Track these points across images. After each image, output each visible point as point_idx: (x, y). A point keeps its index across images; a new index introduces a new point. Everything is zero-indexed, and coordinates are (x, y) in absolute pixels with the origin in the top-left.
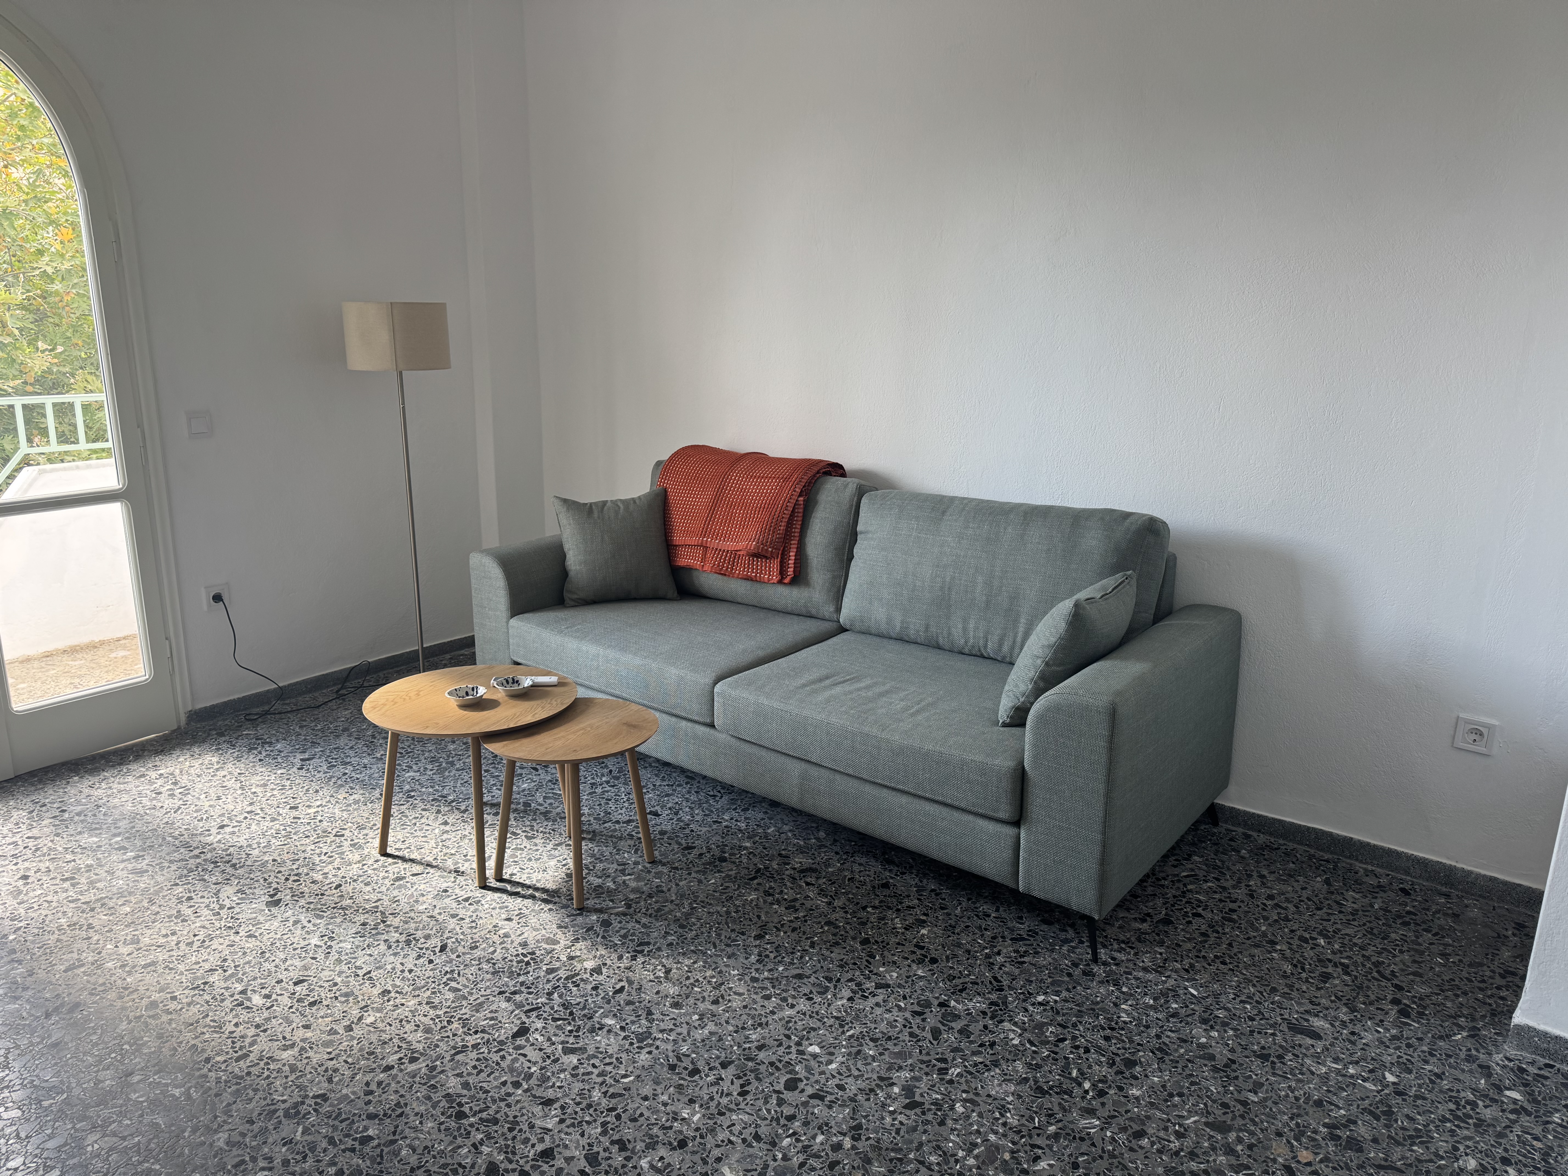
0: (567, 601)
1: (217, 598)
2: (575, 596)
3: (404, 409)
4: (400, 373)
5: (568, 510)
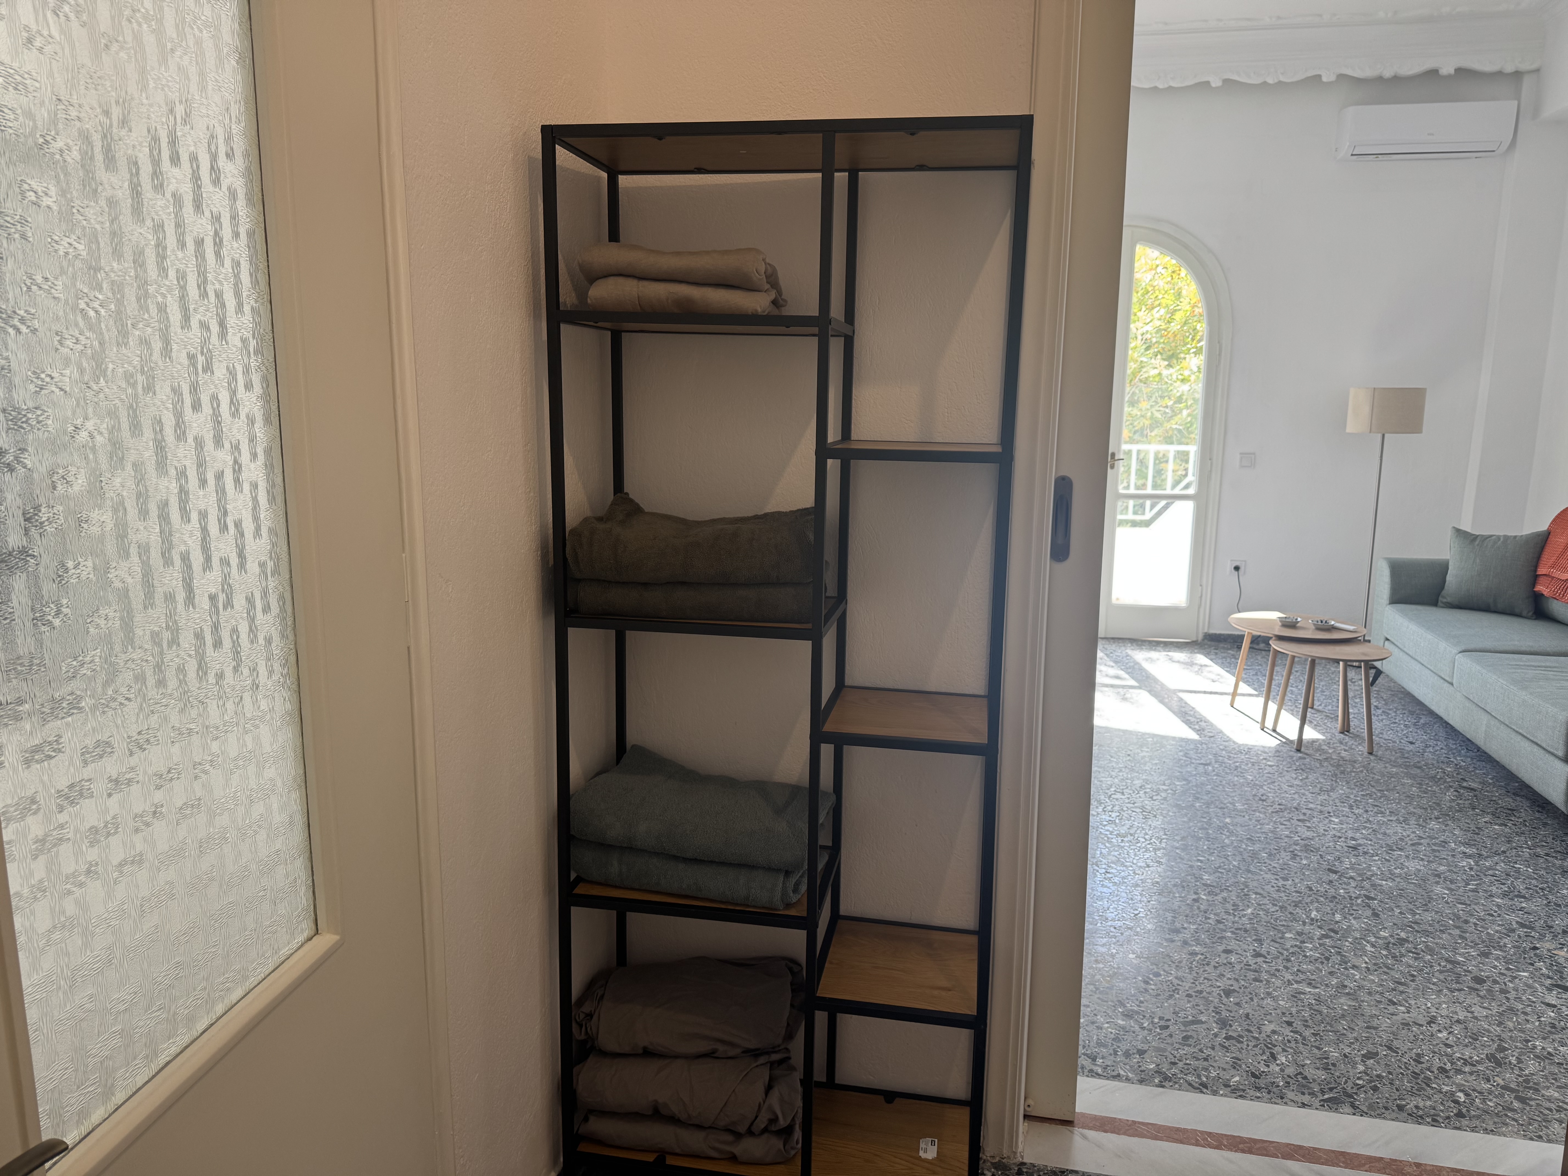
0: (1440, 603)
1: (1237, 568)
2: (1445, 600)
3: (1381, 460)
4: (1383, 435)
5: (1457, 536)
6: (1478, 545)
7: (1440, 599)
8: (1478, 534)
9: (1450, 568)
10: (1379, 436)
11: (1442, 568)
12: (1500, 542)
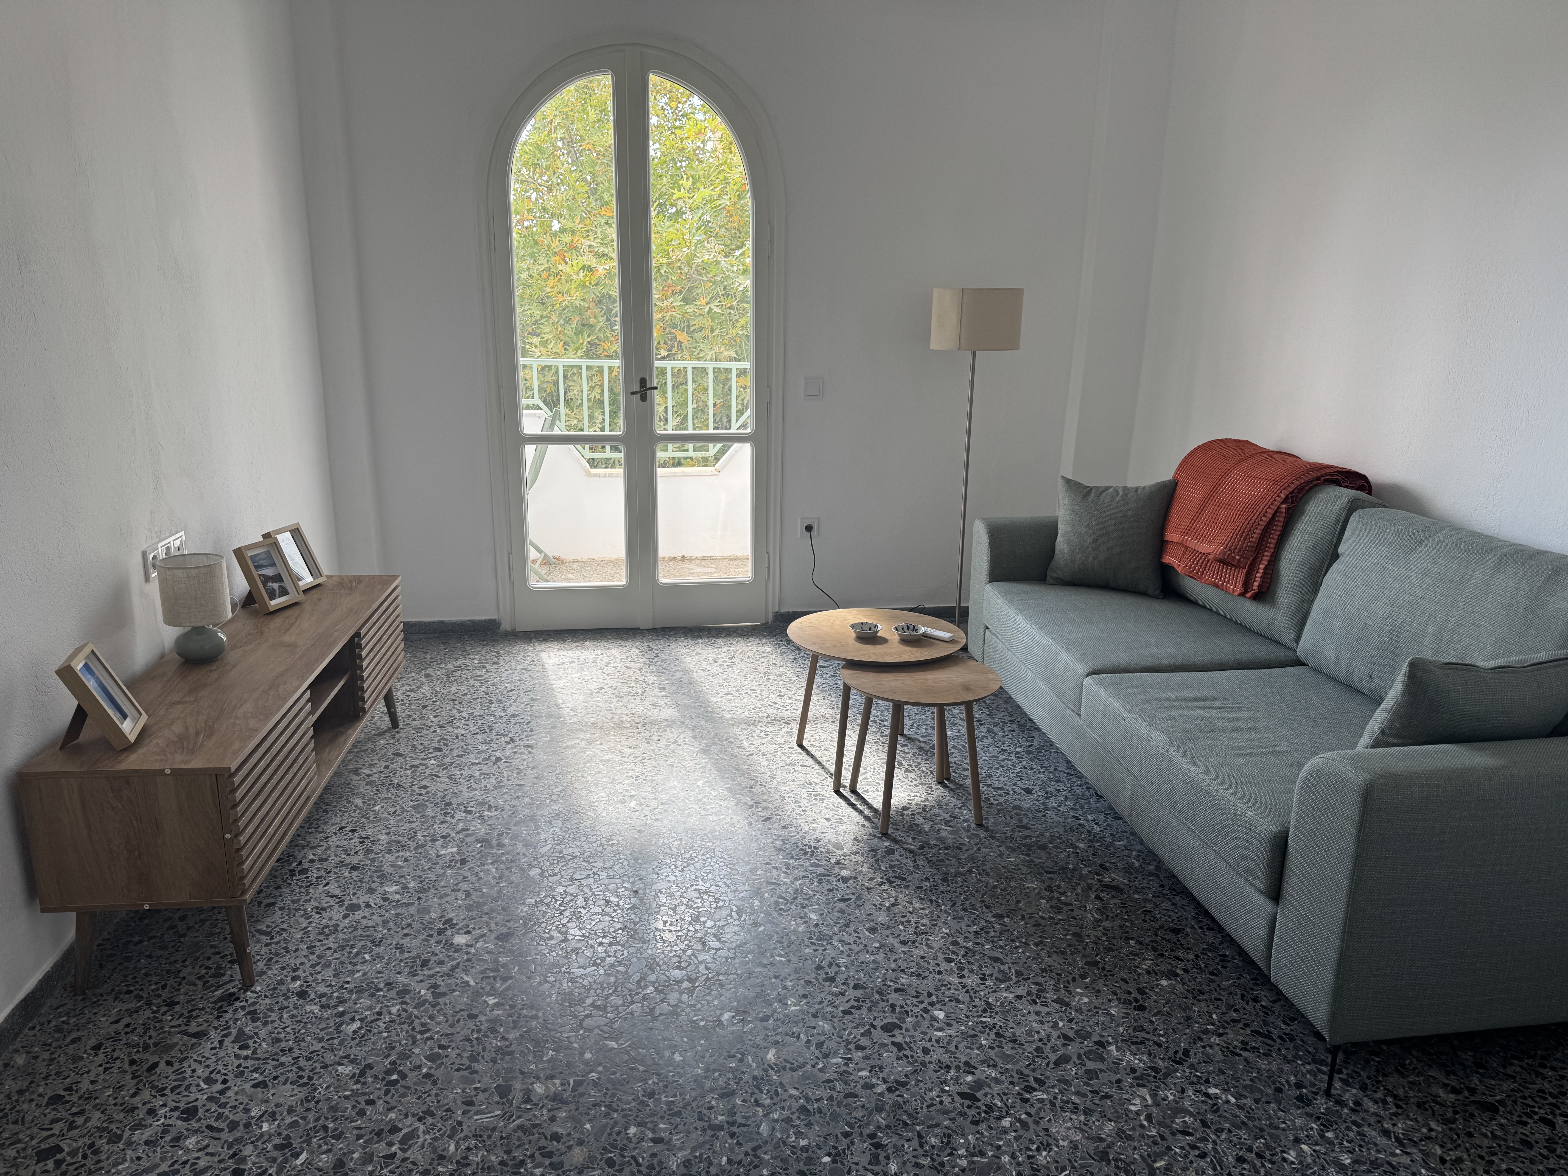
0: (1048, 578)
1: (809, 528)
2: (1055, 575)
3: (972, 385)
4: (974, 353)
5: (1067, 490)
6: (1093, 502)
7: (1049, 572)
8: (1091, 485)
9: (1060, 532)
10: (969, 354)
11: (1050, 530)
12: (1119, 497)
